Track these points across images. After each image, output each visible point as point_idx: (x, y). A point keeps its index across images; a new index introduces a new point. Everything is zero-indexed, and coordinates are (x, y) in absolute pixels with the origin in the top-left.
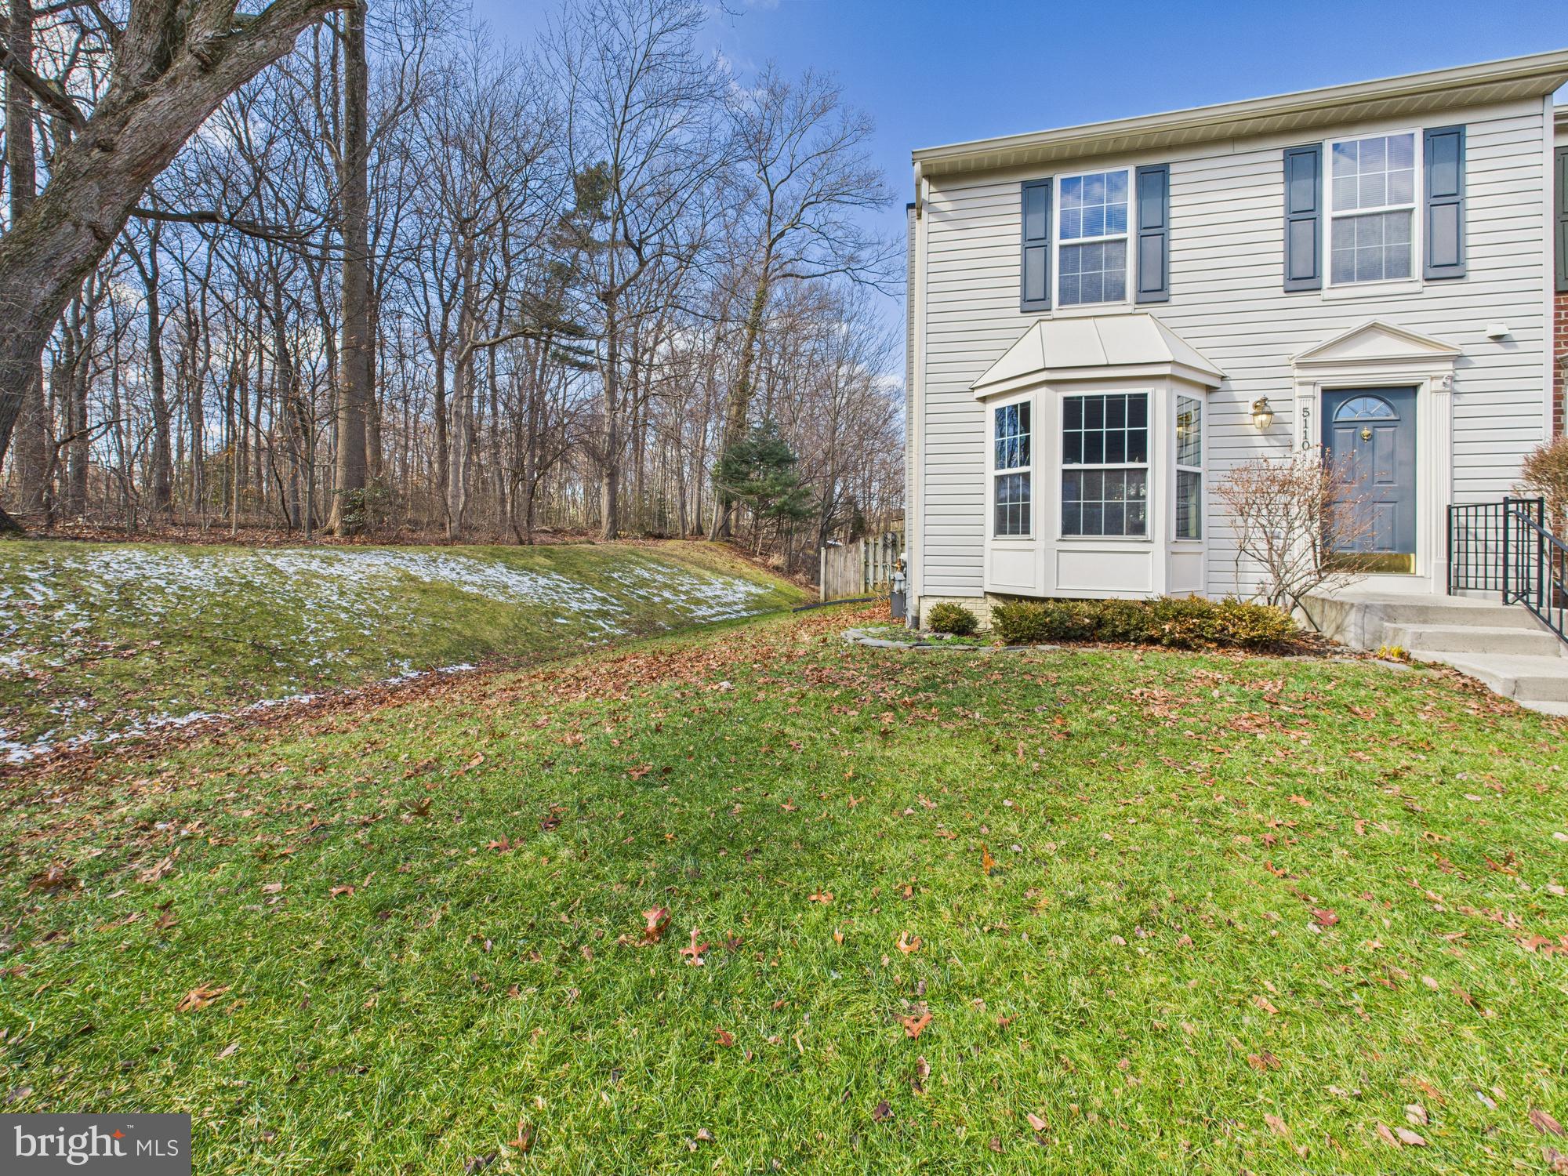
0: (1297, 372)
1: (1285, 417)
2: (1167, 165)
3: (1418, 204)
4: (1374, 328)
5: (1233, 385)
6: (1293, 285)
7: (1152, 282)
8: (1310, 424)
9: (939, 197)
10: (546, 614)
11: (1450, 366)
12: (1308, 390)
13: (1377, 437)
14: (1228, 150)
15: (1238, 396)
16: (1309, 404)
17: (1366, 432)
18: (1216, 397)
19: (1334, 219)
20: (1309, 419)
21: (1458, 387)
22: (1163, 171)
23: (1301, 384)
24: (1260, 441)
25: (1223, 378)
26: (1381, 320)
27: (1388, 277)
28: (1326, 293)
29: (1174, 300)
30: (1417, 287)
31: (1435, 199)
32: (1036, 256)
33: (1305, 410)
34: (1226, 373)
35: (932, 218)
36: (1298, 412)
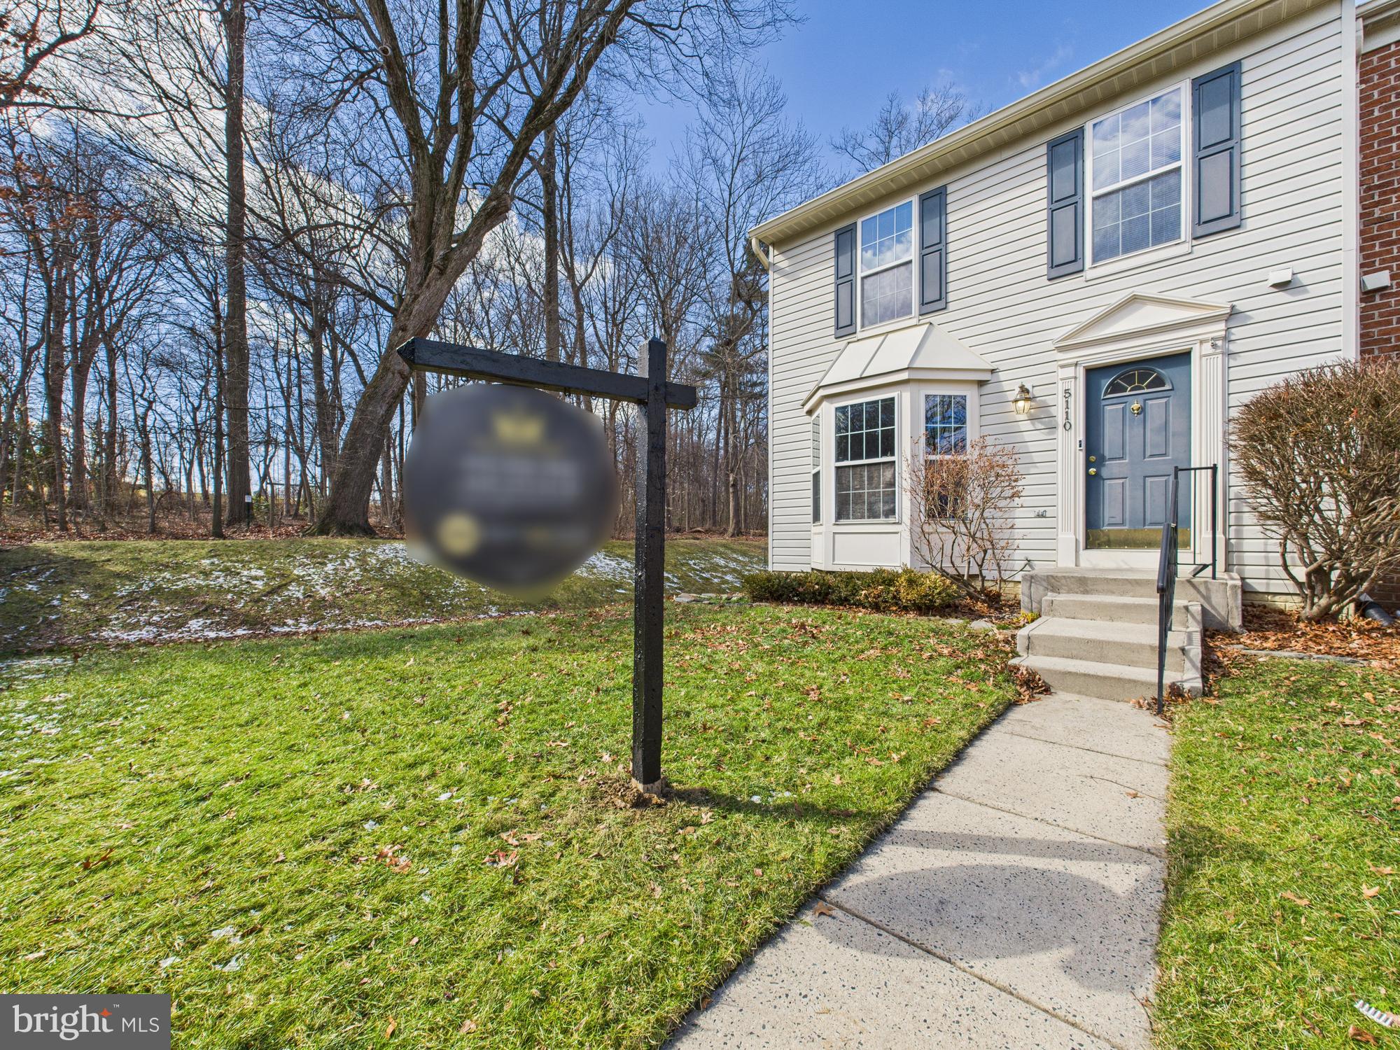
0: (1060, 356)
1: (1050, 401)
2: (945, 187)
3: (1185, 162)
4: (1134, 300)
5: (1002, 376)
6: (1055, 272)
7: (932, 294)
8: (1072, 405)
9: (780, 257)
10: (611, 586)
11: (1222, 326)
12: (1070, 372)
13: (1148, 410)
14: (997, 158)
15: (1006, 386)
16: (1071, 385)
17: (1136, 406)
18: (987, 389)
19: (1095, 199)
20: (1071, 400)
21: (1233, 347)
22: (941, 193)
23: (1062, 367)
24: (1027, 425)
25: (993, 371)
26: (1139, 291)
27: (1153, 245)
28: (1089, 274)
29: (951, 306)
30: (1185, 248)
31: (1203, 152)
32: (845, 290)
33: (1067, 391)
34: (994, 366)
35: (776, 276)
36: (1061, 394)
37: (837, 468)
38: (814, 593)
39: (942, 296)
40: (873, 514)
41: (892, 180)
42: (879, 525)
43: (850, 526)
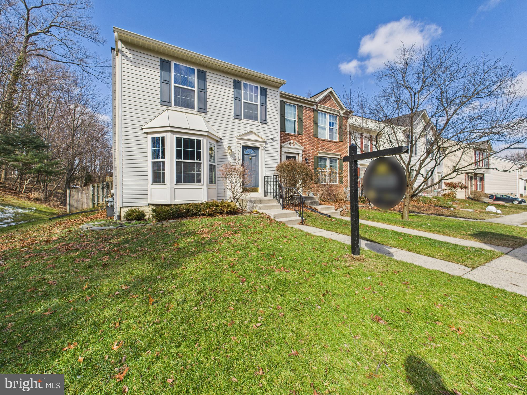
0: (237, 140)
1: (234, 152)
3: (259, 104)
4: (251, 132)
5: (223, 141)
6: (236, 117)
7: (202, 106)
9: (127, 51)
11: (265, 144)
12: (239, 145)
13: (252, 159)
15: (224, 144)
17: (250, 157)
18: (219, 144)
19: (244, 102)
20: (239, 153)
21: (266, 149)
22: (205, 73)
23: (238, 143)
24: (229, 157)
25: (220, 139)
26: (253, 130)
27: (254, 120)
28: (243, 121)
29: (208, 113)
30: (259, 124)
31: (262, 104)
32: (165, 86)
33: (239, 150)
34: (221, 137)
35: (124, 58)
36: (237, 151)
37: (177, 162)
38: (183, 213)
39: (205, 108)
40: (192, 181)
41: (191, 58)
42: (195, 185)
43: (182, 185)
